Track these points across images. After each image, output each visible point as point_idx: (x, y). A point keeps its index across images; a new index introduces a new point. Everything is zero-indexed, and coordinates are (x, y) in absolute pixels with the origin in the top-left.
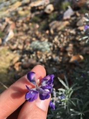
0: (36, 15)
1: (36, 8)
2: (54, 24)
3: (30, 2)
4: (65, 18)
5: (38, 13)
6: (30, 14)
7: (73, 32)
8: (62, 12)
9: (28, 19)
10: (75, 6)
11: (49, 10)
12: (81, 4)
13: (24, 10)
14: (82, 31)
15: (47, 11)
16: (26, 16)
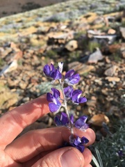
0: (53, 49)
1: (56, 41)
2: (75, 66)
3: (49, 32)
4: (90, 61)
5: (56, 47)
6: (45, 45)
7: (99, 81)
8: (87, 53)
9: (42, 52)
10: (105, 49)
11: (72, 47)
12: (113, 49)
13: (38, 39)
14: (112, 82)
15: (68, 47)
16: (39, 47)
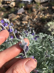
0: (4, 7)
1: (6, 2)
2: (11, 15)
4: (18, 13)
5: (6, 5)
7: (19, 23)
8: (18, 9)
10: (26, 7)
11: (12, 5)
12: (29, 7)
14: (23, 24)
